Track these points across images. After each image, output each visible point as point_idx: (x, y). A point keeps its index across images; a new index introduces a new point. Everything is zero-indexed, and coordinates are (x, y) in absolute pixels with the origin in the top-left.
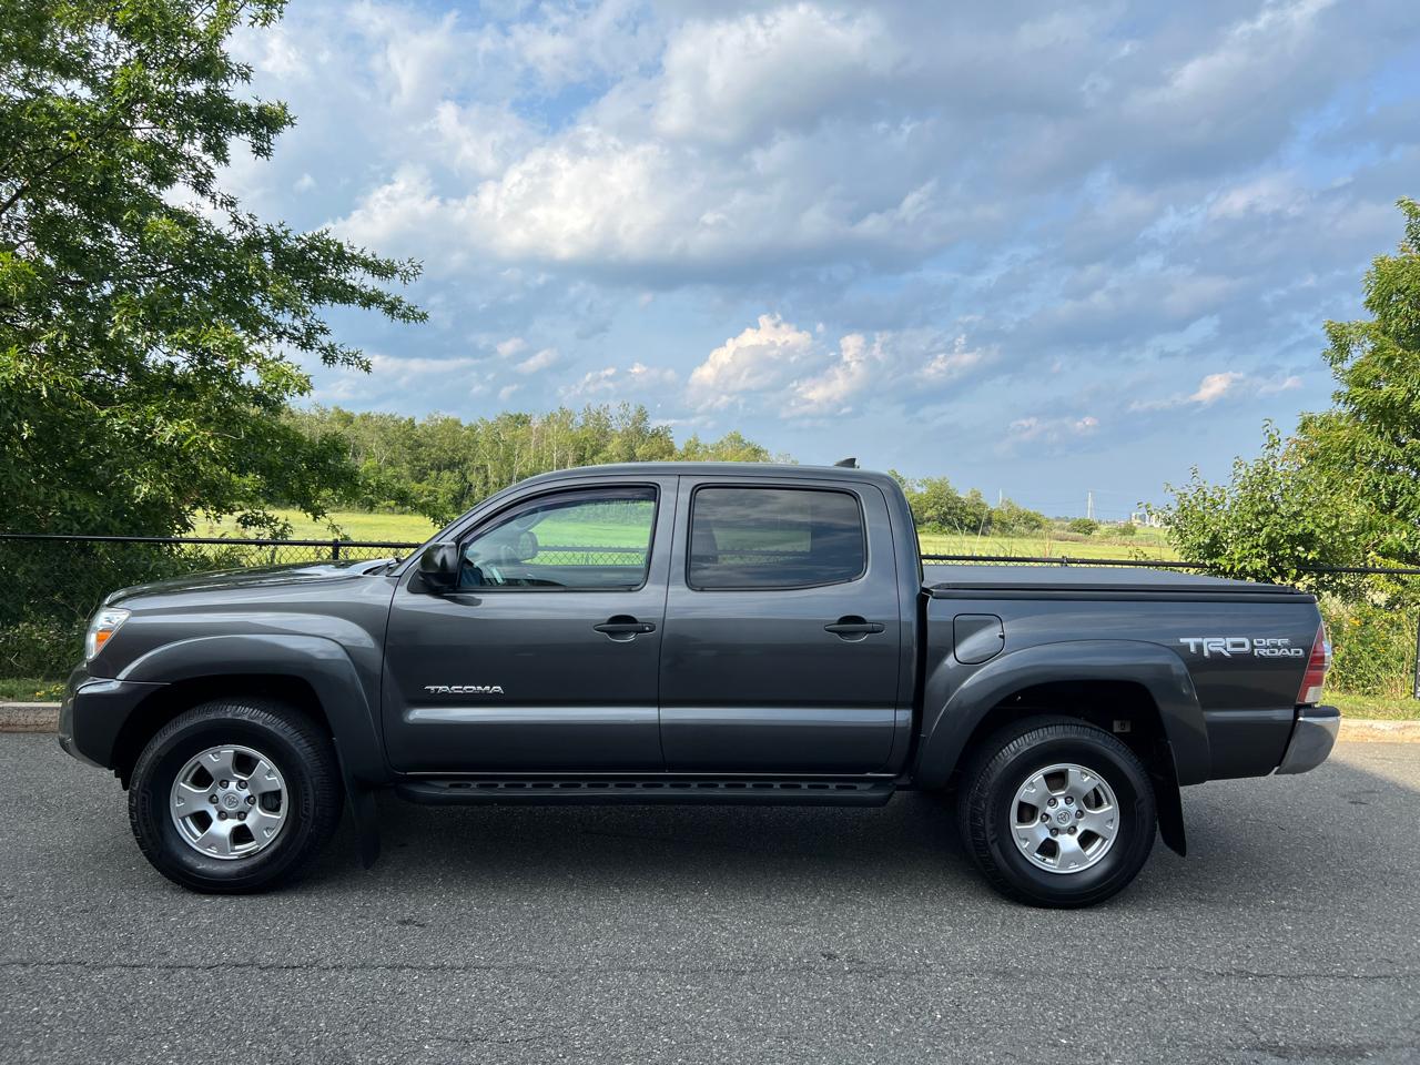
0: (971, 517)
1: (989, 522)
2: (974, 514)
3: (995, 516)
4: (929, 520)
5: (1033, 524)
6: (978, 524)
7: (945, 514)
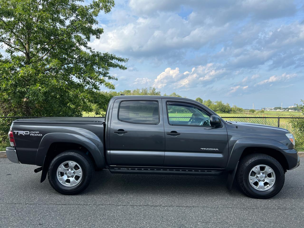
0: (227, 110)
1: (231, 110)
2: (228, 109)
3: (232, 109)
4: (217, 110)
5: (240, 110)
6: (229, 112)
7: (221, 109)
